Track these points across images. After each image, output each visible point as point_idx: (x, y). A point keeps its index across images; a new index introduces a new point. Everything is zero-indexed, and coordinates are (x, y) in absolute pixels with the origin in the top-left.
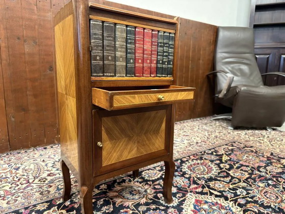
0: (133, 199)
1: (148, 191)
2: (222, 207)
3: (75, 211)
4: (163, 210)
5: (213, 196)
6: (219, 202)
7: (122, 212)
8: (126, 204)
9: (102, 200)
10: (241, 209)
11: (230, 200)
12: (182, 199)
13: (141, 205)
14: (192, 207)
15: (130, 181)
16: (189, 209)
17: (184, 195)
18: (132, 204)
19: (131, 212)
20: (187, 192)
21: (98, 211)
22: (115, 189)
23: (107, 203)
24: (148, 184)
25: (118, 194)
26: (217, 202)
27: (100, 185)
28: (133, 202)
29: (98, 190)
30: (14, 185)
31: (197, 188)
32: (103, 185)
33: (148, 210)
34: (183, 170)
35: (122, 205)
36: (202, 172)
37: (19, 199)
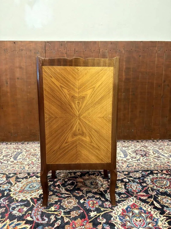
0: (89, 187)
1: (104, 185)
2: (151, 217)
3: (53, 182)
4: (102, 201)
5: (152, 206)
6: (152, 213)
7: (76, 192)
8: (82, 189)
9: (71, 181)
10: (168, 225)
11: (165, 215)
12: (123, 199)
13: (91, 192)
14: (125, 208)
15: (98, 175)
16: (122, 208)
17: (128, 197)
18: (86, 190)
19: (81, 194)
20: (132, 195)
21: (64, 187)
22: (84, 177)
23: (72, 184)
24: (108, 181)
25: (83, 181)
26: (150, 212)
27: (77, 172)
28: (87, 189)
29: (74, 175)
30: (37, 160)
31: (143, 196)
32: (79, 173)
33: (93, 197)
34: (145, 179)
35: (80, 188)
36: (162, 186)
37: (34, 167)
